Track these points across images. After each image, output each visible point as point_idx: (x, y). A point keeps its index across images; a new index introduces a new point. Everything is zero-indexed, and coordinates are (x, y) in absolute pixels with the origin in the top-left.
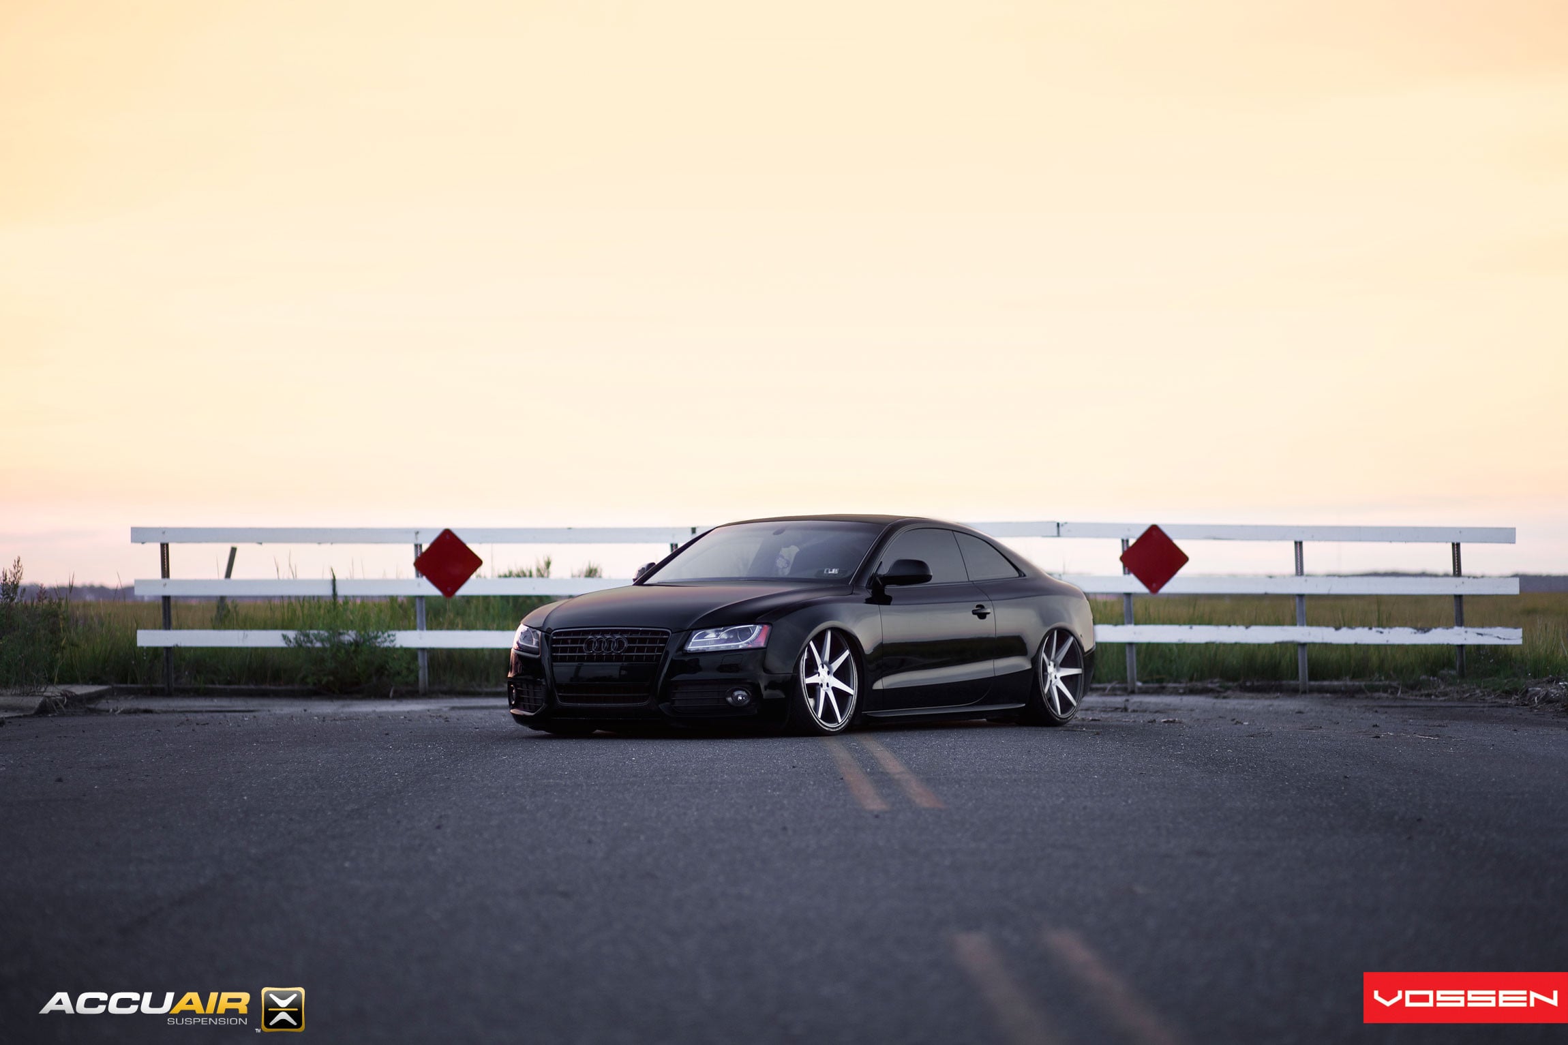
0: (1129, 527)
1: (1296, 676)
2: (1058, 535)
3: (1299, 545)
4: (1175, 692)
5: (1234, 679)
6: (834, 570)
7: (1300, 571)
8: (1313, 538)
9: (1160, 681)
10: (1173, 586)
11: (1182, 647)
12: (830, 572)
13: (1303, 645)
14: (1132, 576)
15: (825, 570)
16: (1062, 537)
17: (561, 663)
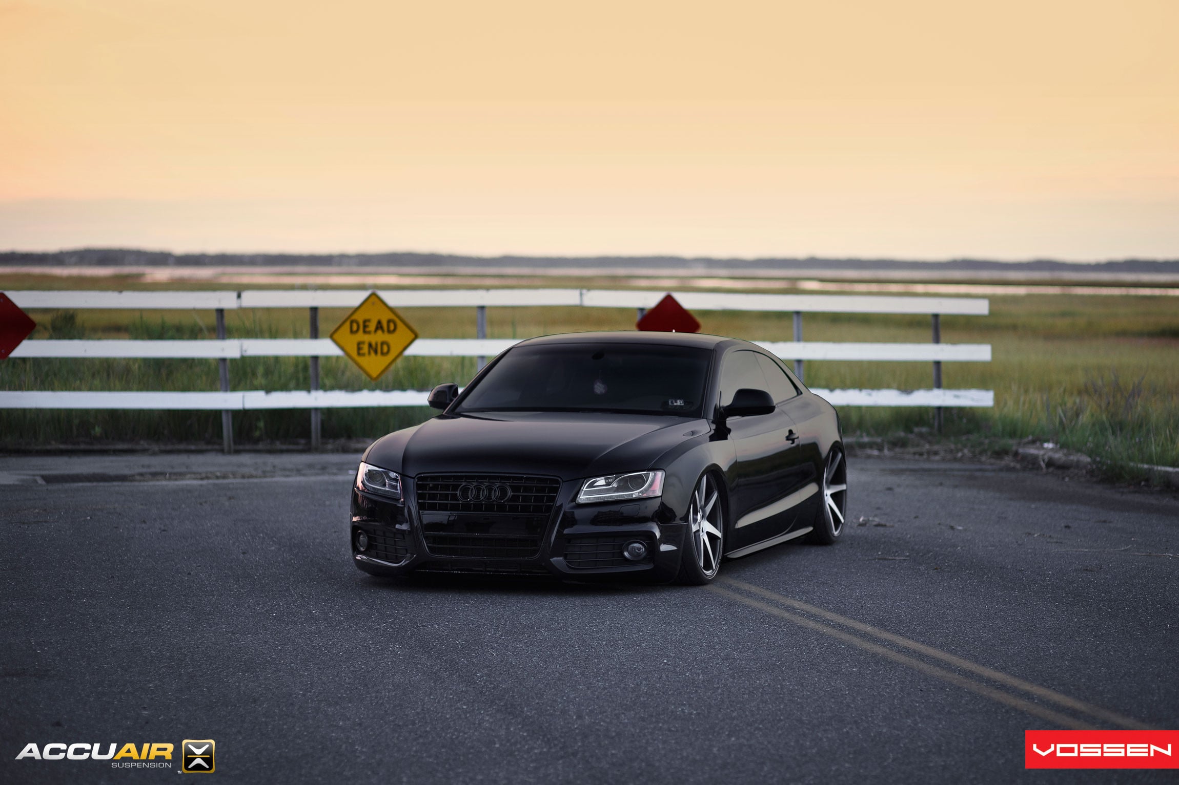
6: (678, 401)
12: (675, 404)
15: (670, 402)
17: (429, 512)
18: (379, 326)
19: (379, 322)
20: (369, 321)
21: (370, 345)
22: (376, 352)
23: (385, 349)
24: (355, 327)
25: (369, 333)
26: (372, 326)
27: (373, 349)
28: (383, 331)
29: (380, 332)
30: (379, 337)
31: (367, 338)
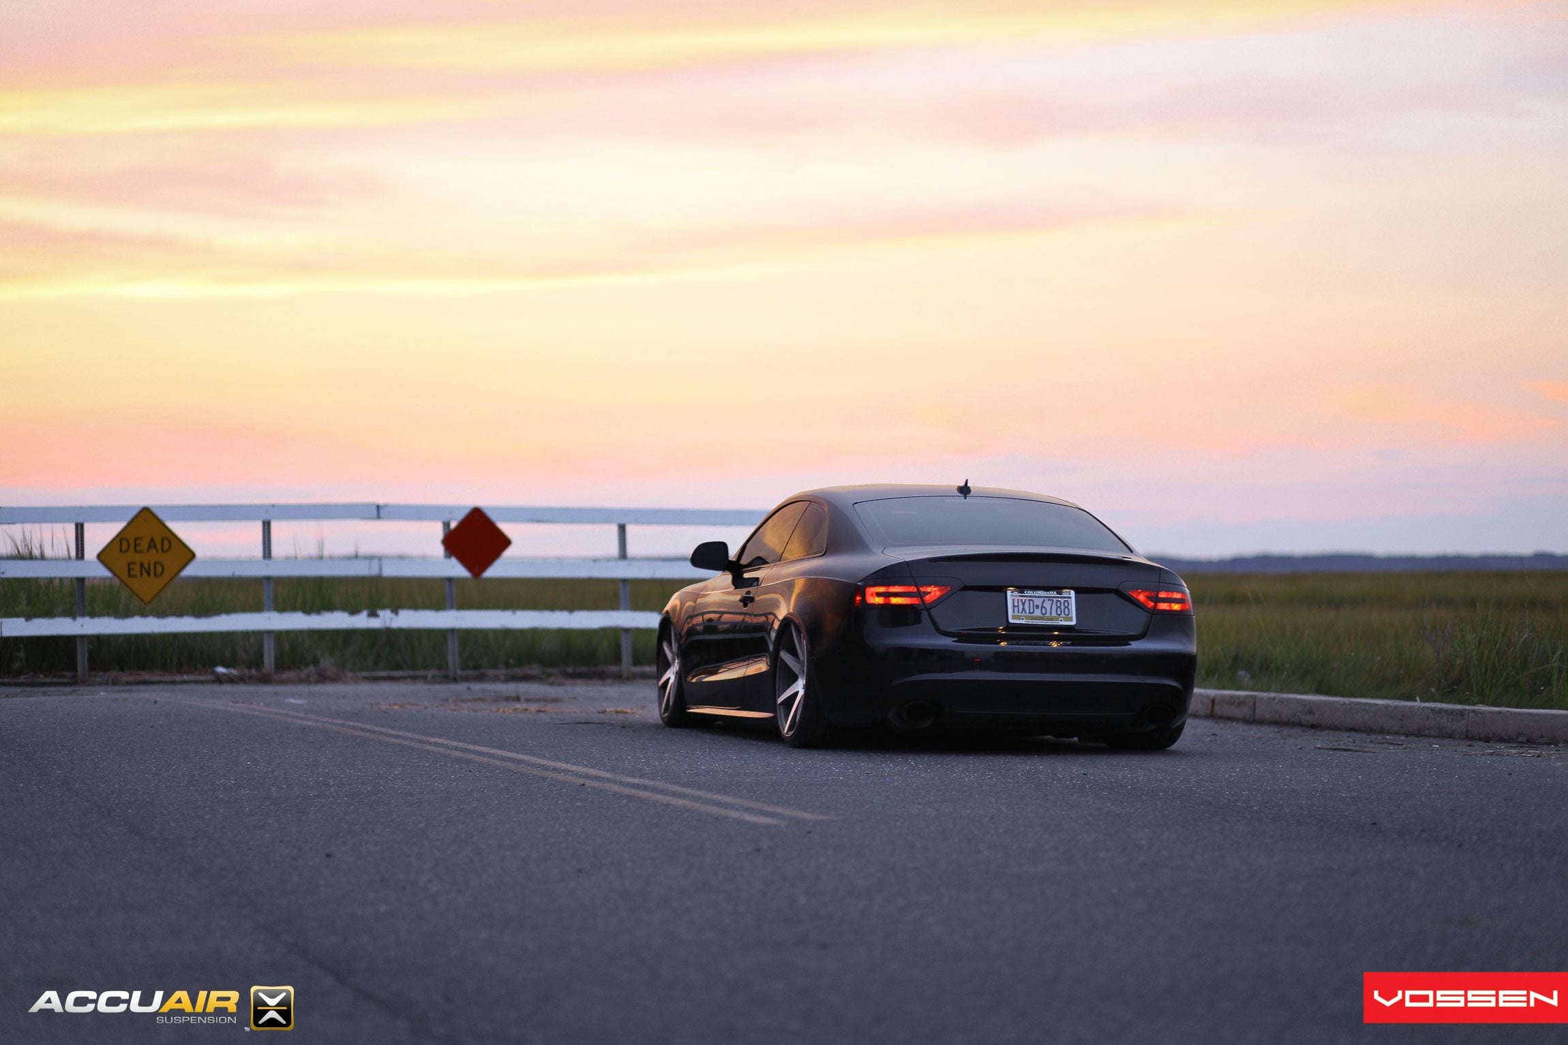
0: (451, 509)
1: (618, 660)
2: (378, 517)
3: (622, 529)
4: (496, 679)
5: (553, 665)
7: (623, 555)
8: (636, 521)
9: (476, 668)
10: (496, 571)
11: (506, 633)
13: (627, 630)
14: (454, 560)
16: (383, 518)
18: (152, 544)
19: (152, 540)
20: (140, 538)
21: (142, 565)
22: (148, 573)
23: (159, 570)
24: (125, 546)
25: (141, 552)
26: (144, 545)
27: (145, 570)
28: (157, 550)
29: (152, 551)
30: (152, 557)
31: (138, 558)
